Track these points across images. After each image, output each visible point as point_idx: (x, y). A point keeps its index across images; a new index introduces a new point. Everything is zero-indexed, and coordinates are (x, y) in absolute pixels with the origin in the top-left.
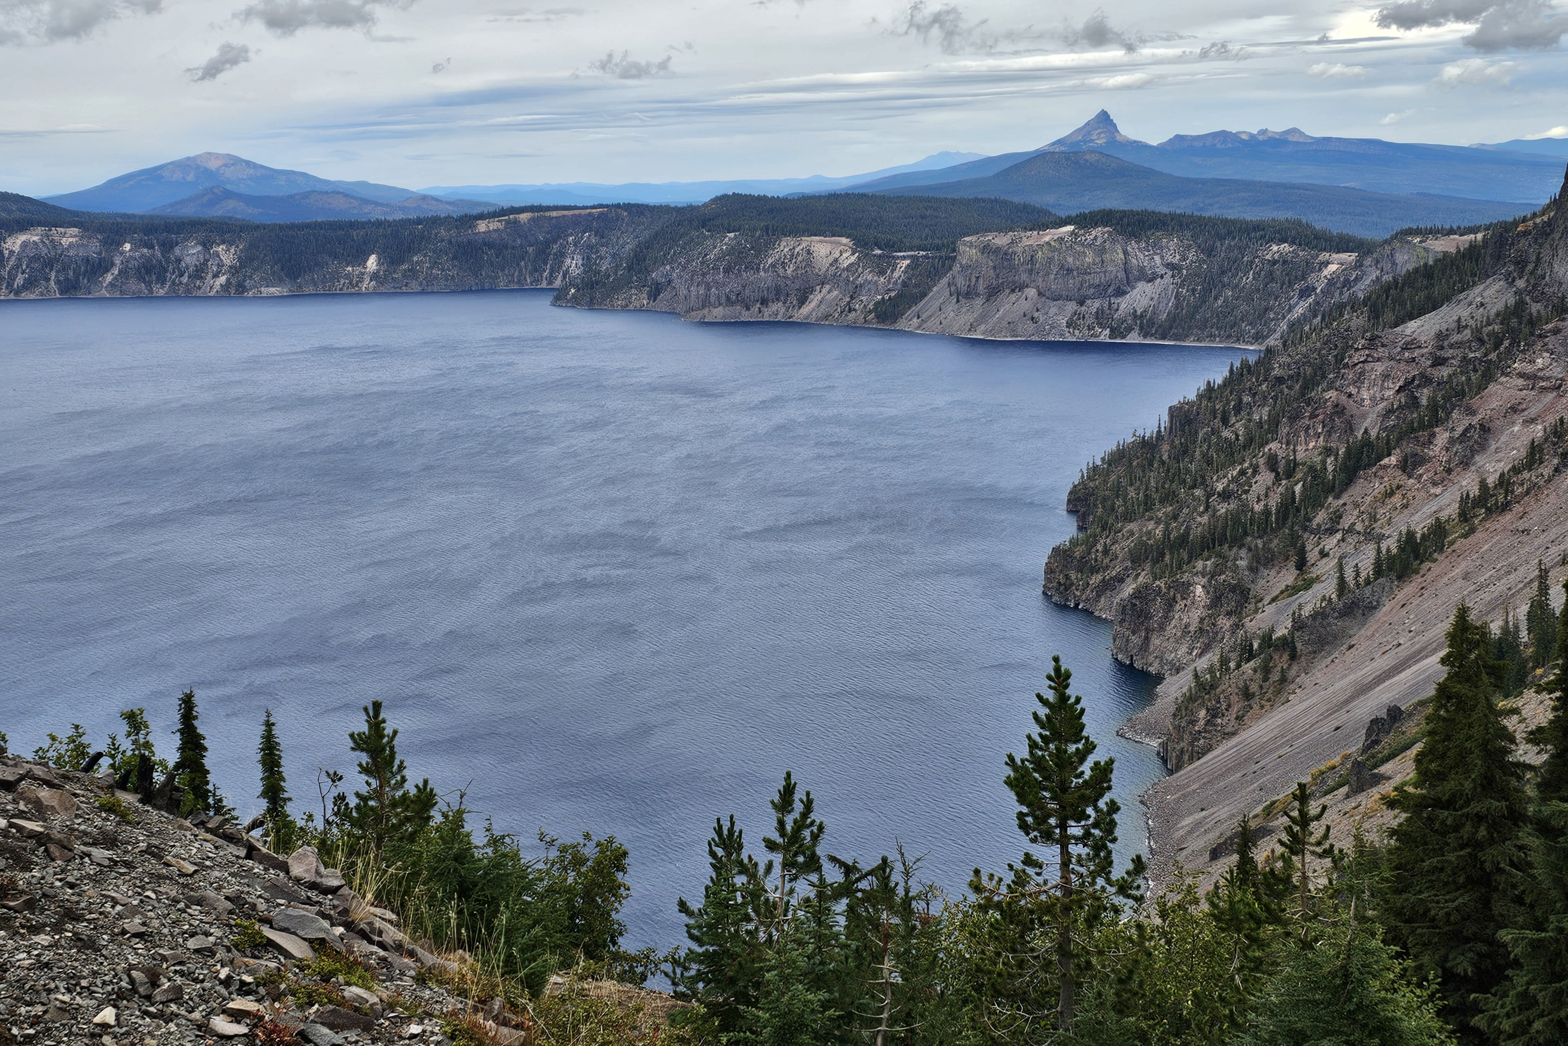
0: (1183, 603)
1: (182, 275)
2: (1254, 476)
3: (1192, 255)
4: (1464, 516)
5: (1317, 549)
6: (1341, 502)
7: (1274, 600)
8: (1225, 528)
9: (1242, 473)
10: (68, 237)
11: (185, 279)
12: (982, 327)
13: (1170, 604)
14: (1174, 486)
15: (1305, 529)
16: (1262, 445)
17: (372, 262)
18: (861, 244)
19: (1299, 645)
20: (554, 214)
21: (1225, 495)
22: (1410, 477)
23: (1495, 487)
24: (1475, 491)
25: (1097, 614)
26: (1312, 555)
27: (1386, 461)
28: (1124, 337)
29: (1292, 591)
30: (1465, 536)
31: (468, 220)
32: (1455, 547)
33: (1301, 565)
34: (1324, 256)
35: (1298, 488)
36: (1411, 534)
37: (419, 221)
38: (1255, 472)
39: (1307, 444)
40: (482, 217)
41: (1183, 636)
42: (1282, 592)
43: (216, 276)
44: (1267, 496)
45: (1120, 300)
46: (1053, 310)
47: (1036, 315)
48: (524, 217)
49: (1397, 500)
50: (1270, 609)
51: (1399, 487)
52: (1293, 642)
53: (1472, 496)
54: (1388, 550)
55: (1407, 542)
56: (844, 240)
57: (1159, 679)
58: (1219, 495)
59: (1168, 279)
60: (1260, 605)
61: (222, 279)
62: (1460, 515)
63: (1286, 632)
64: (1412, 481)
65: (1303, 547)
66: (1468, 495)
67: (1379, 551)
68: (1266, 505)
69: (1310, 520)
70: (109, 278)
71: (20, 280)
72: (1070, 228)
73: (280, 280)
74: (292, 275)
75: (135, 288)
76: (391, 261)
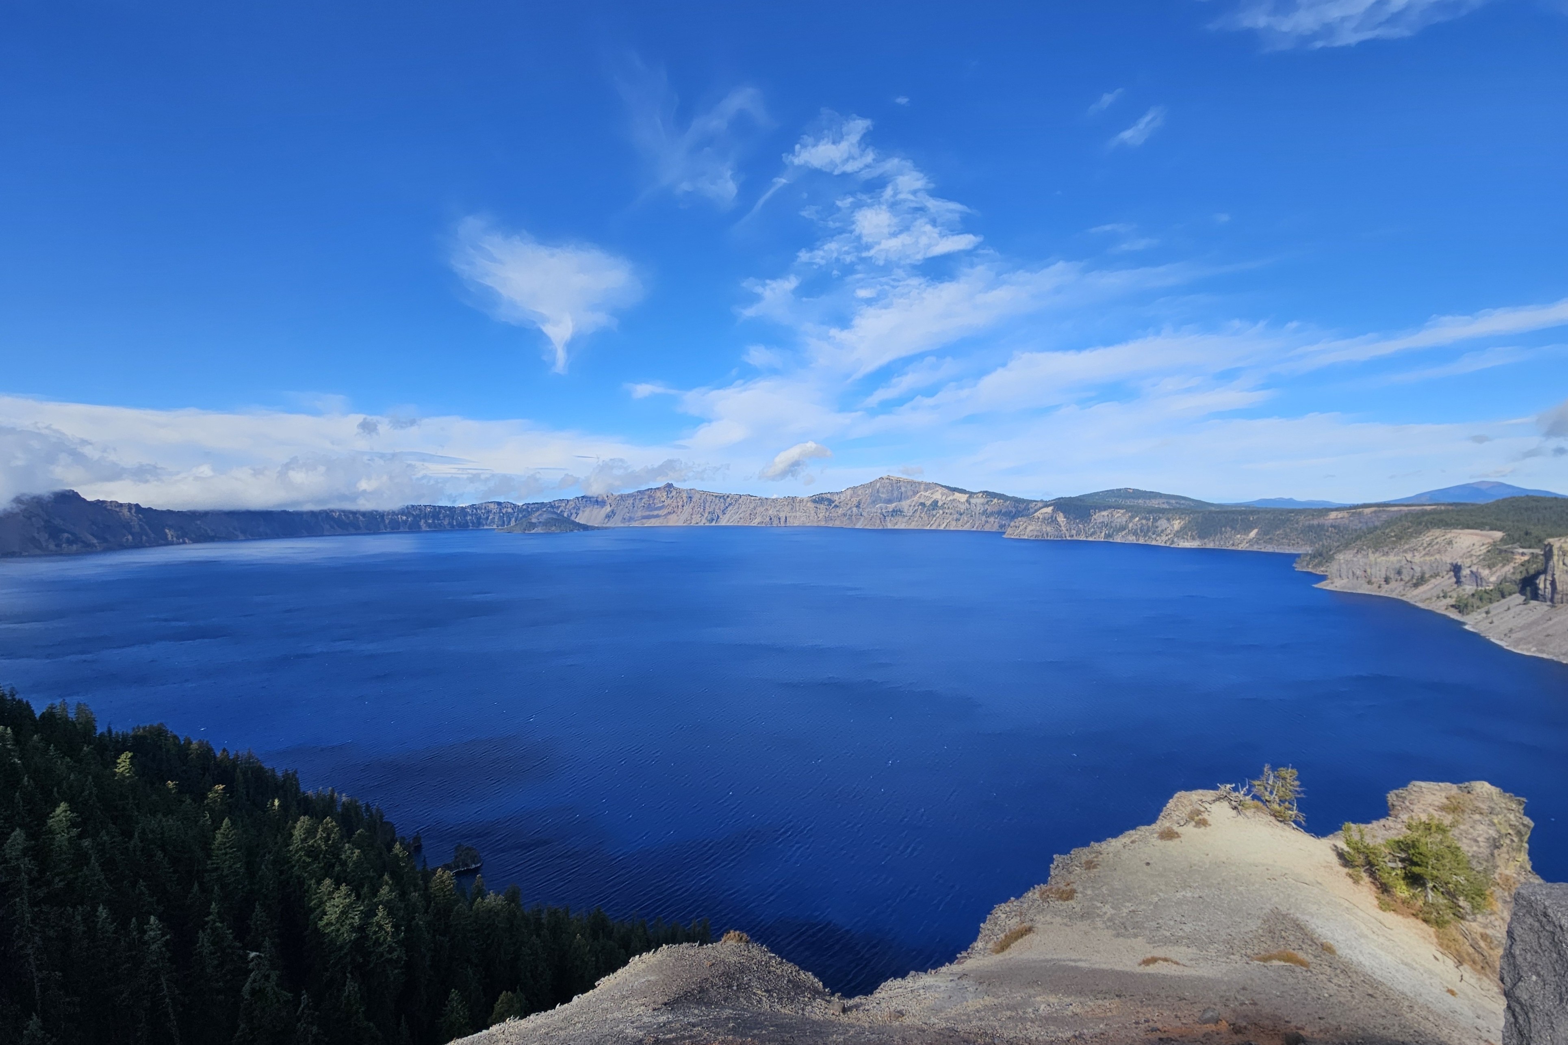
56: (1497, 534)
73: (1194, 539)
74: (1202, 537)
75: (1130, 539)
76: (1264, 533)
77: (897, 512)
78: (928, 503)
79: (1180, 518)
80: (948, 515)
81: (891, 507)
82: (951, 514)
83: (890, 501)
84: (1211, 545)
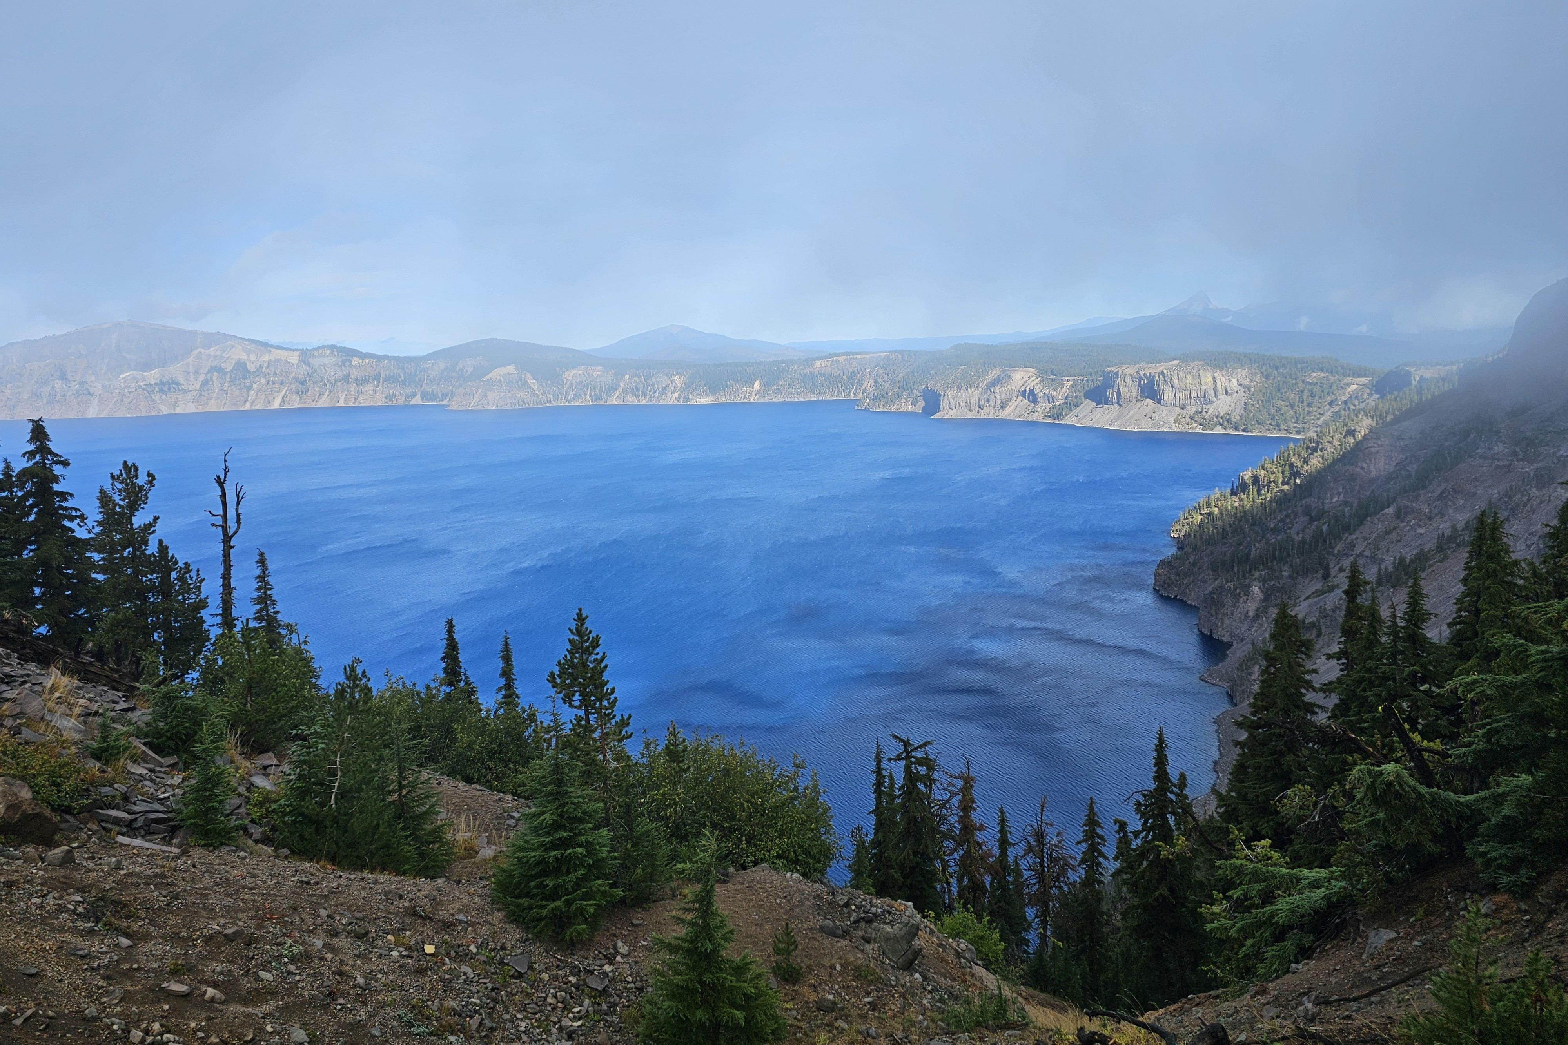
0: (1245, 598)
1: (654, 393)
2: (1295, 519)
3: (1258, 378)
4: (1440, 548)
5: (1337, 567)
6: (1354, 537)
7: (1307, 598)
8: (1274, 551)
9: (1287, 516)
10: (597, 372)
11: (657, 395)
12: (1118, 422)
13: (1237, 597)
14: (1241, 523)
15: (1329, 553)
16: (1301, 499)
17: (757, 385)
18: (1042, 373)
19: (1323, 628)
20: (859, 356)
21: (1275, 531)
22: (1402, 522)
23: (1463, 530)
24: (1448, 532)
25: (1189, 602)
26: (1334, 571)
27: (1386, 511)
28: (1212, 430)
29: (1319, 593)
30: (1441, 561)
31: (808, 362)
32: (1434, 568)
33: (1326, 576)
34: (1348, 380)
35: (1325, 528)
36: (1402, 559)
37: (783, 362)
38: (1296, 516)
39: (1332, 499)
40: (818, 359)
41: (1245, 619)
42: (1313, 593)
43: (673, 393)
44: (1303, 531)
45: (1209, 406)
46: (1165, 413)
47: (1154, 415)
48: (841, 359)
49: (1393, 536)
50: (1305, 604)
51: (1395, 528)
52: (1319, 626)
53: (1446, 535)
54: (1386, 568)
55: (1399, 564)
56: (1031, 370)
57: (1229, 645)
58: (1272, 530)
59: (1241, 393)
60: (1298, 601)
61: (676, 395)
62: (1437, 548)
63: (1315, 619)
64: (1404, 524)
65: (1328, 565)
66: (1443, 535)
67: (1380, 569)
68: (1303, 537)
69: (1333, 548)
70: (617, 393)
71: (571, 395)
72: (1177, 362)
73: (707, 395)
74: (714, 392)
75: (630, 399)
76: (767, 384)
77: (167, 386)
78: (229, 367)
79: (677, 374)
80: (277, 385)
81: (153, 376)
82: (282, 384)
83: (146, 366)
84: (723, 400)
